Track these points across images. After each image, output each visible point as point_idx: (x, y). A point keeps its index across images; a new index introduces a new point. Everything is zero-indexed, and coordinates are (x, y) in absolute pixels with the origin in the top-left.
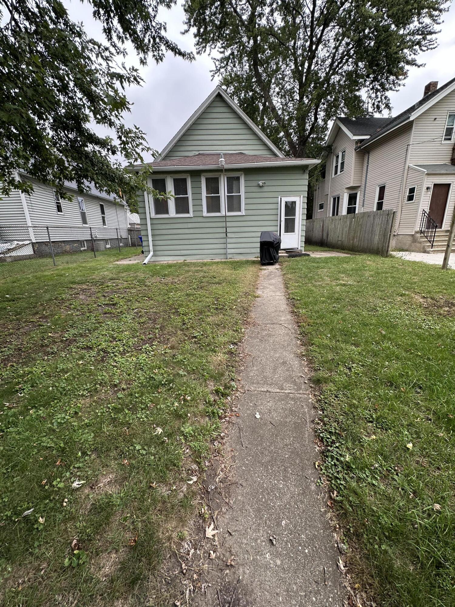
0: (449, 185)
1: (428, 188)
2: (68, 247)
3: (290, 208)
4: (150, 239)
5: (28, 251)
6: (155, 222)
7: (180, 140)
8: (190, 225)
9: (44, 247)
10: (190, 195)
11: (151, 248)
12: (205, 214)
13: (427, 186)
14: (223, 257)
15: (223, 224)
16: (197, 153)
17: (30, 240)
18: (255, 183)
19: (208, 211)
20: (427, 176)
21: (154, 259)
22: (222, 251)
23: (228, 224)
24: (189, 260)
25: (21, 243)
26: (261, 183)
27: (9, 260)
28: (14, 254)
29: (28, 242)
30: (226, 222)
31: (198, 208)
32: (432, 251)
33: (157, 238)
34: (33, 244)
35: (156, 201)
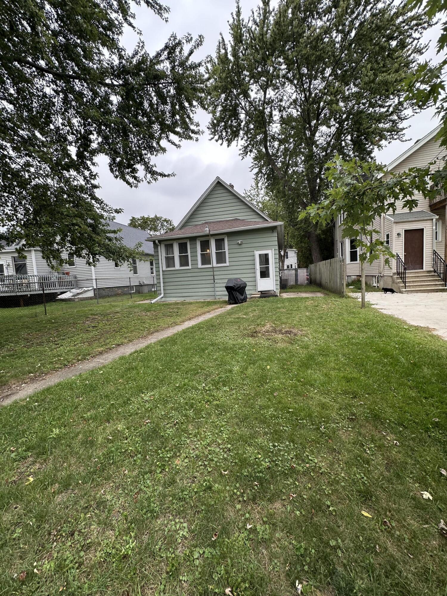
0: (423, 229)
1: (398, 234)
2: (120, 291)
3: (265, 259)
4: (162, 285)
5: (91, 294)
6: (165, 273)
7: (192, 215)
8: (189, 275)
9: (102, 291)
10: (189, 254)
11: (162, 291)
12: (200, 266)
13: (398, 232)
14: (213, 298)
15: (212, 273)
16: (204, 222)
17: (93, 287)
18: (235, 242)
19: (203, 264)
20: (395, 224)
21: (163, 299)
22: (213, 293)
23: (215, 273)
24: (188, 300)
25: (86, 289)
26: (240, 242)
27: (77, 300)
28: (80, 296)
29: (91, 288)
30: (213, 271)
31: (194, 262)
32: (405, 291)
33: (167, 284)
34: (94, 289)
35: (167, 258)
